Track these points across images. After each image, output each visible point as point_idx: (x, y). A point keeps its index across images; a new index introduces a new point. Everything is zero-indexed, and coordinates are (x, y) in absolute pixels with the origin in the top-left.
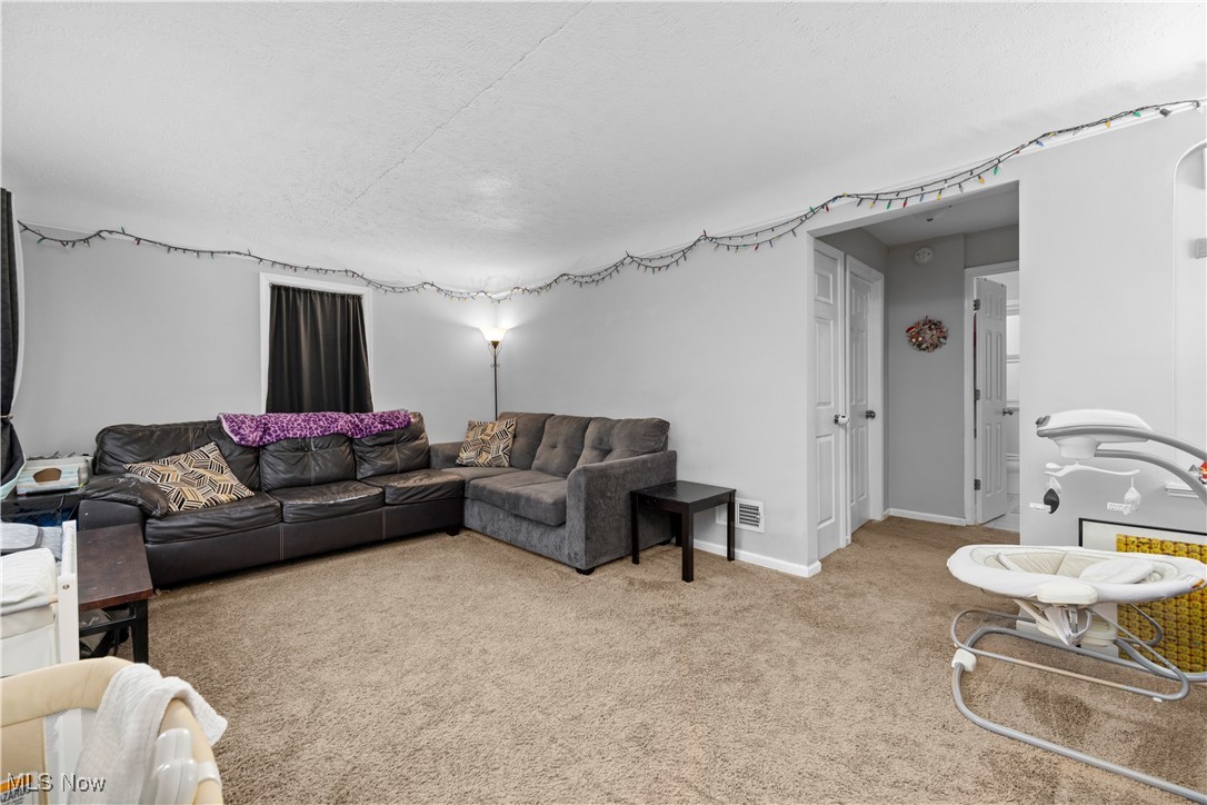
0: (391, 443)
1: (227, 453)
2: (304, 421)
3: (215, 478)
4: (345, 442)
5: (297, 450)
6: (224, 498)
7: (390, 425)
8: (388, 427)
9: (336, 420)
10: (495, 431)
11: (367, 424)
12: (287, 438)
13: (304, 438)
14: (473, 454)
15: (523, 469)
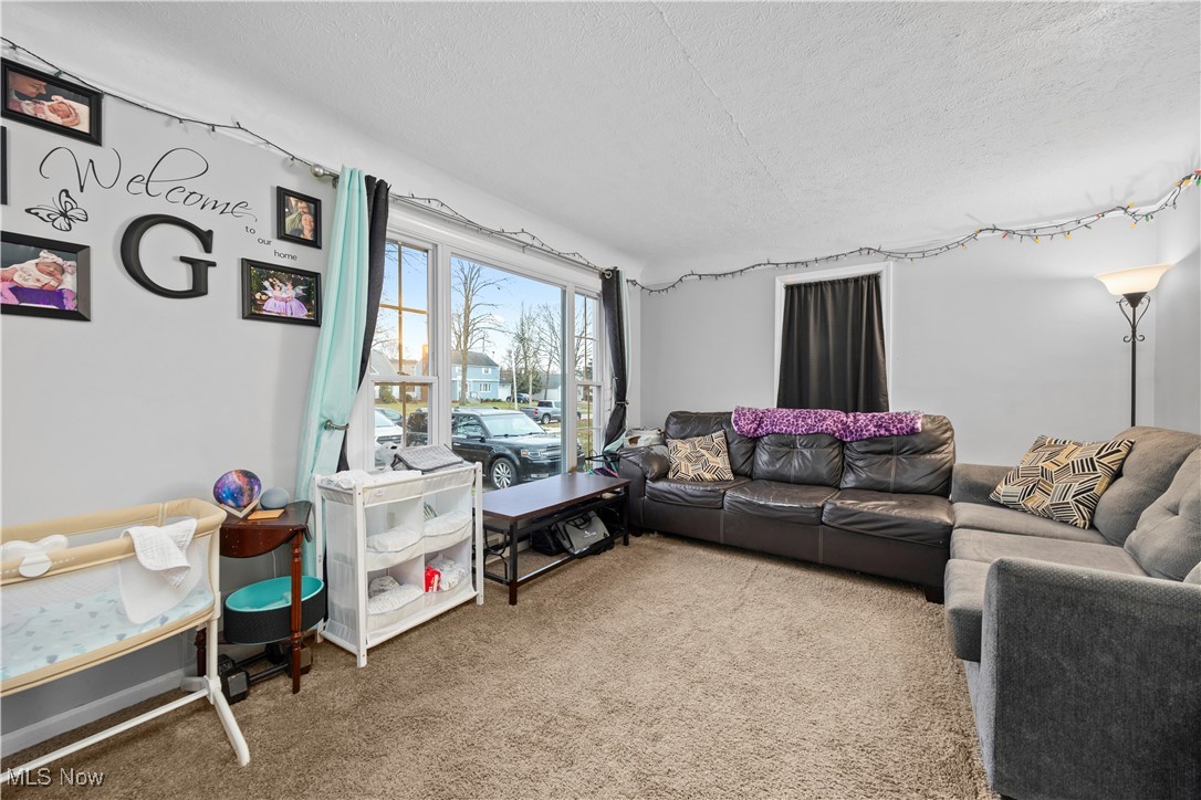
0: (890, 452)
1: (730, 440)
2: (795, 417)
3: (711, 459)
4: (830, 444)
5: (783, 445)
6: (708, 476)
7: (886, 430)
8: (882, 432)
9: (825, 419)
10: (1072, 458)
11: (860, 426)
12: (773, 433)
13: (790, 434)
14: (1018, 490)
15: (1109, 542)
